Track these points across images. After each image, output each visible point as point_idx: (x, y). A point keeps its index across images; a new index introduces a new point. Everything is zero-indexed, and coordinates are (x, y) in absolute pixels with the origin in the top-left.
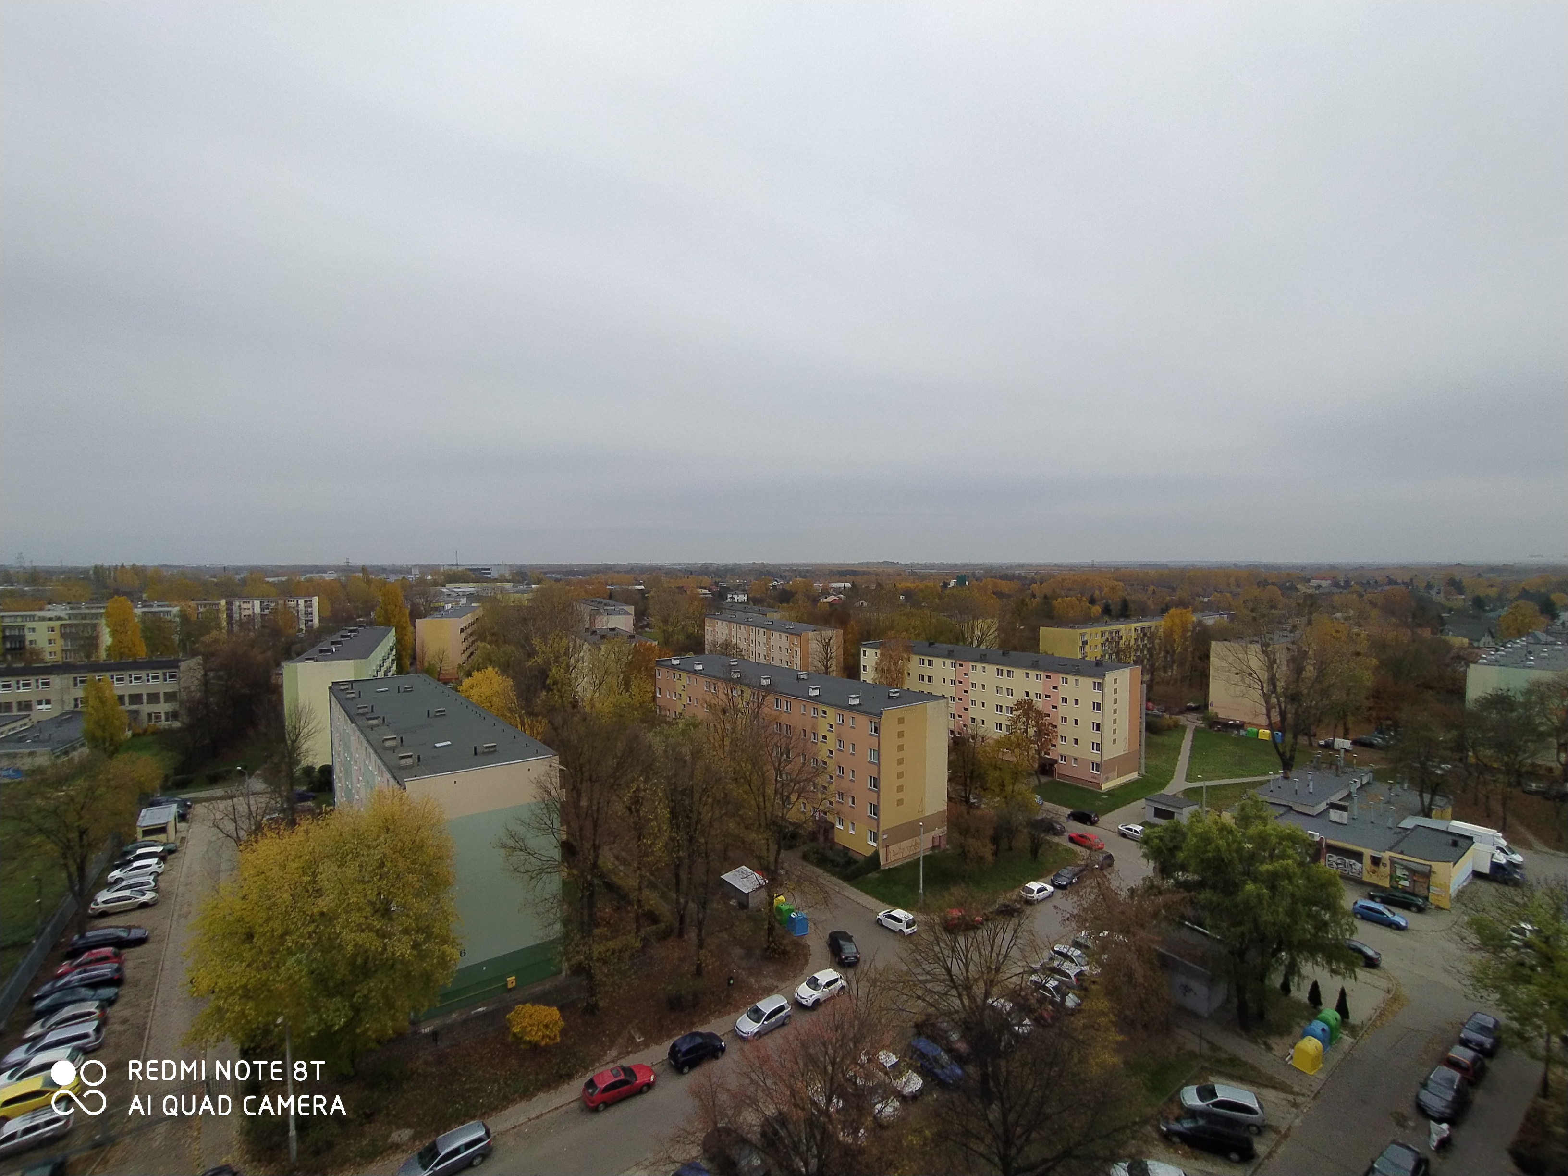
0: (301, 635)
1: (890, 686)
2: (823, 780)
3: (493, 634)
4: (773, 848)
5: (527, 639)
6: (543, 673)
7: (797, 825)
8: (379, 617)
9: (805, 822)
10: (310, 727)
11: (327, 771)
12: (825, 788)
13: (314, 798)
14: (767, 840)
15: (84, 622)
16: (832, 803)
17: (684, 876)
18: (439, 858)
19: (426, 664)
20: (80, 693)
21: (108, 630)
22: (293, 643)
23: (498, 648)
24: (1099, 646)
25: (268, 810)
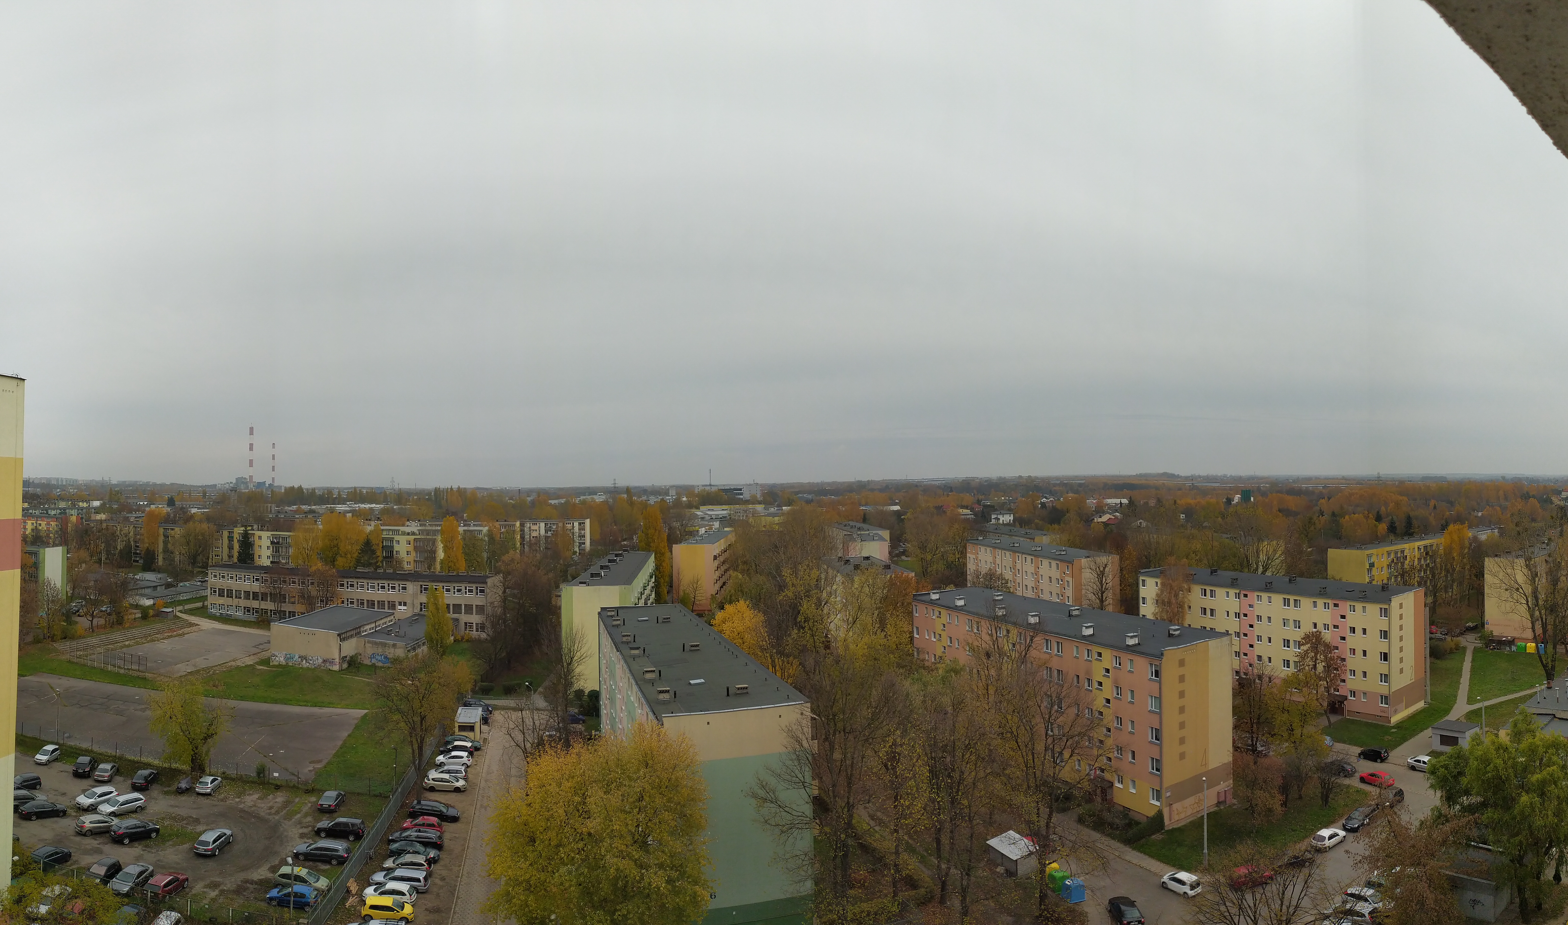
0: (576, 558)
1: (1171, 621)
2: (1099, 733)
3: (745, 563)
4: (1044, 811)
5: (778, 568)
6: (794, 608)
7: (1072, 786)
8: (641, 541)
9: (1079, 783)
10: (583, 651)
11: (595, 696)
12: (1101, 742)
13: (584, 721)
14: (1037, 802)
15: (428, 537)
16: (1110, 759)
17: (945, 840)
18: (693, 799)
19: (681, 593)
20: (423, 598)
21: (442, 545)
22: (569, 566)
23: (750, 579)
24: (1385, 568)
25: (548, 728)
